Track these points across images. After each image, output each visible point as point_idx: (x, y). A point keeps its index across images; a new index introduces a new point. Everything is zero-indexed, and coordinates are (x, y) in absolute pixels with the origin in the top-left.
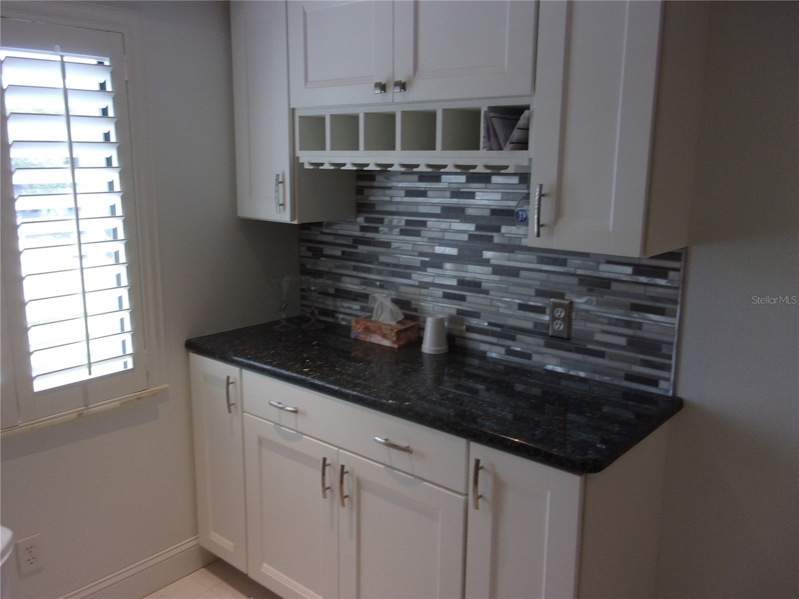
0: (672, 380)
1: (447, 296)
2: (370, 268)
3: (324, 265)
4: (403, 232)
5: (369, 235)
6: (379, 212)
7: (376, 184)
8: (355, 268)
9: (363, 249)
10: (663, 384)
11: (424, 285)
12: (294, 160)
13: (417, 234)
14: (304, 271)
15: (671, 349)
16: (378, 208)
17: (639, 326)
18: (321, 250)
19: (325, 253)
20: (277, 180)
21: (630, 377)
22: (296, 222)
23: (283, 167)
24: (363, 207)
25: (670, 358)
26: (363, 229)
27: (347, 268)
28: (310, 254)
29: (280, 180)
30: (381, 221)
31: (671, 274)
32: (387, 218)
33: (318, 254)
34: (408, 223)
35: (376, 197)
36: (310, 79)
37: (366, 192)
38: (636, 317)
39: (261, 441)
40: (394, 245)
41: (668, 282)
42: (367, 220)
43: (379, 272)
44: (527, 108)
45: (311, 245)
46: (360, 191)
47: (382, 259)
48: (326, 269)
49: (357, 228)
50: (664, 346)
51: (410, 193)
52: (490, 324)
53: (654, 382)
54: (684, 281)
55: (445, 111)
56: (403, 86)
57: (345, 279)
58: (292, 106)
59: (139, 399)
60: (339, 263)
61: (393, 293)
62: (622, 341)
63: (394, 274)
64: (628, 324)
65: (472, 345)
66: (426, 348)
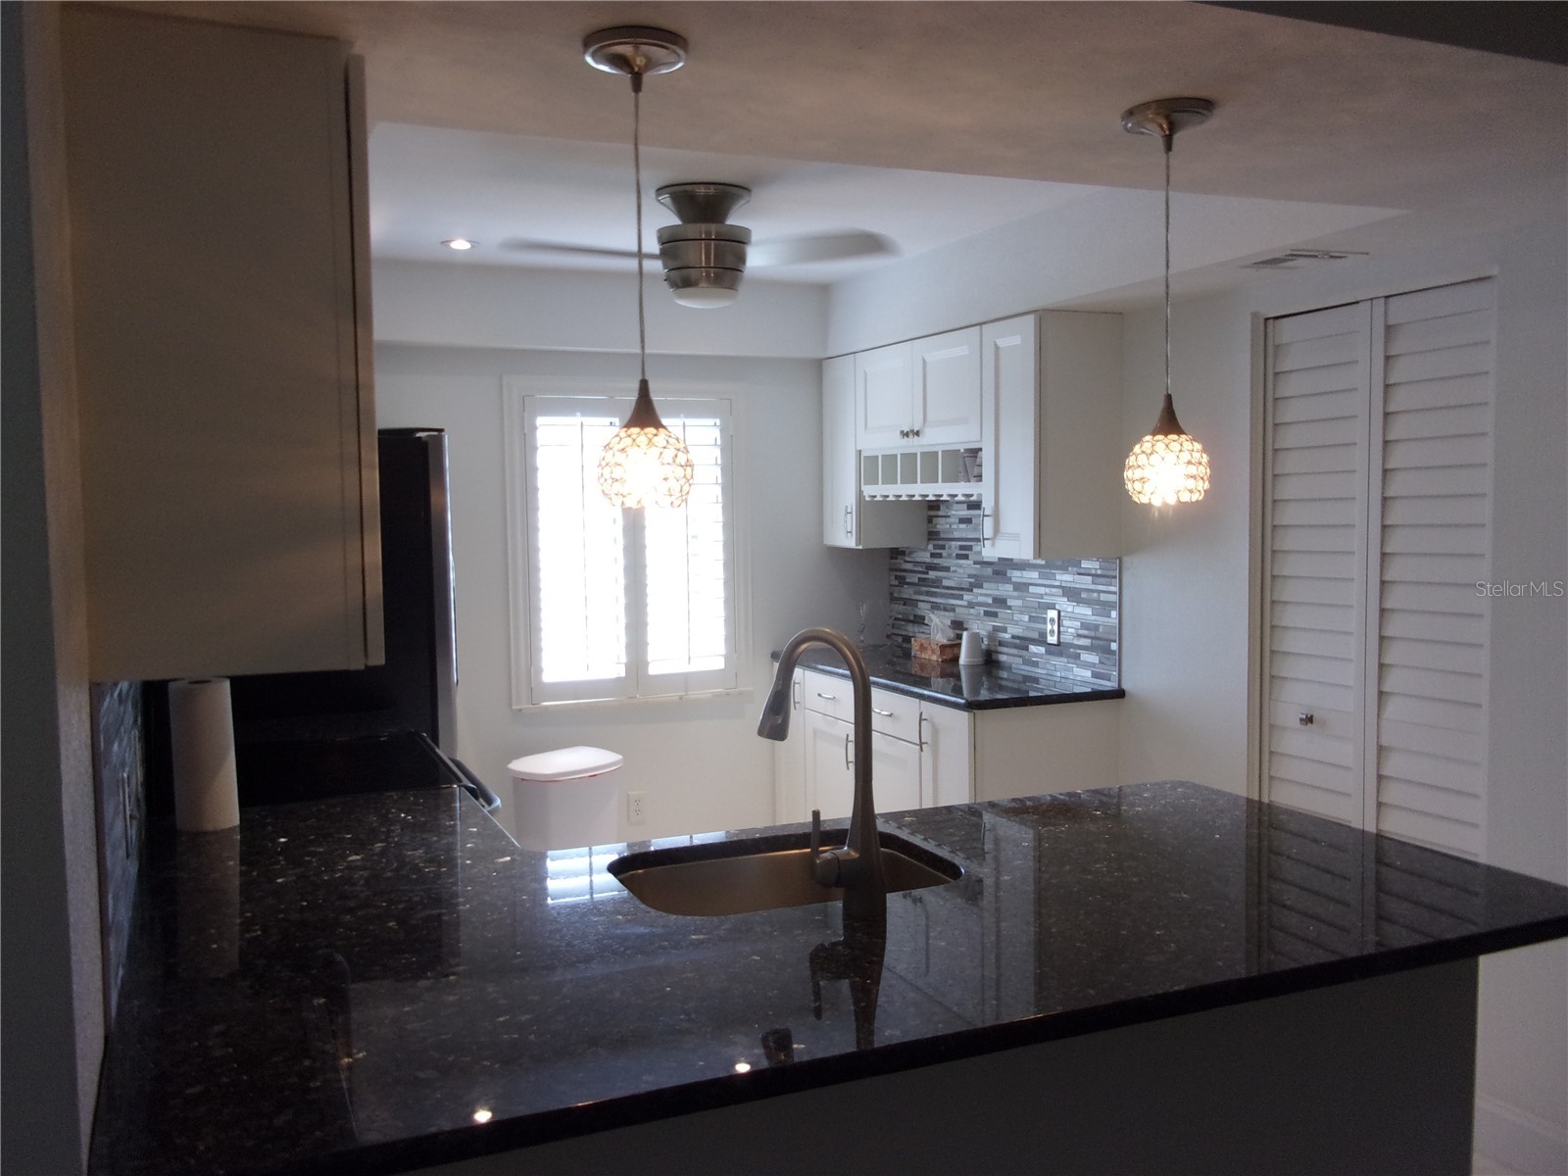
1: (987, 614)
2: (936, 593)
3: (907, 592)
4: (959, 557)
5: (936, 561)
6: (943, 539)
7: (941, 513)
8: (928, 594)
9: (932, 574)
11: (971, 605)
12: (860, 494)
13: (966, 557)
14: (893, 599)
16: (942, 536)
18: (904, 578)
19: (907, 580)
20: (846, 510)
22: (861, 547)
23: (850, 500)
24: (933, 535)
26: (933, 555)
27: (921, 593)
28: (896, 583)
29: (849, 511)
30: (943, 547)
32: (947, 544)
33: (902, 581)
34: (962, 548)
35: (941, 525)
36: (869, 426)
37: (935, 520)
39: (816, 733)
40: (952, 569)
42: (935, 547)
43: (943, 596)
44: (981, 449)
45: (898, 574)
46: (930, 520)
47: (945, 583)
48: (908, 597)
49: (929, 555)
51: (962, 521)
52: (1013, 637)
55: (943, 451)
56: (917, 434)
57: (921, 605)
58: (859, 448)
59: (728, 694)
60: (917, 588)
61: (952, 614)
62: (1088, 642)
63: (954, 597)
64: (1091, 627)
65: (1003, 658)
66: (963, 660)
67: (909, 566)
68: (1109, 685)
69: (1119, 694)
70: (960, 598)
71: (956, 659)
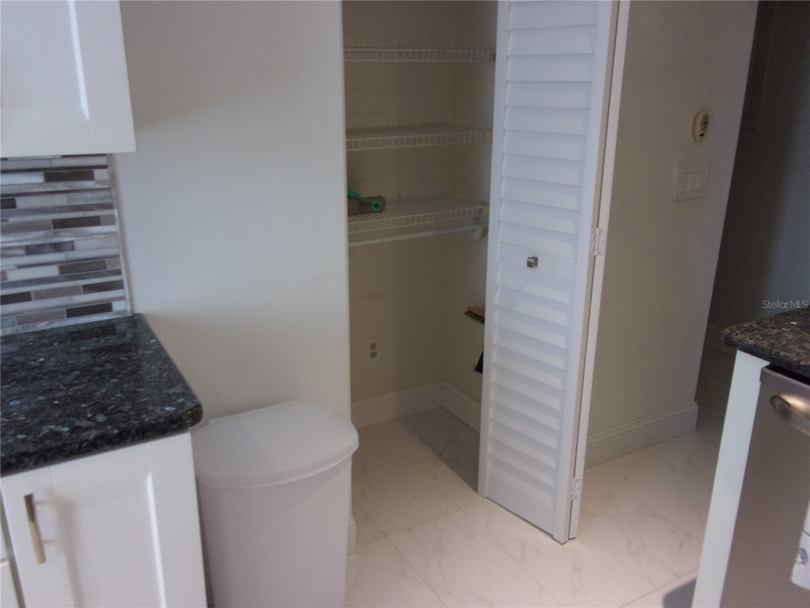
0: (127, 296)
10: (117, 306)
15: (119, 263)
17: (71, 246)
21: (73, 312)
25: (118, 272)
31: (98, 173)
38: (66, 236)
41: (96, 184)
50: (107, 261)
53: (106, 307)
54: (113, 177)
62: (53, 271)
64: (57, 247)
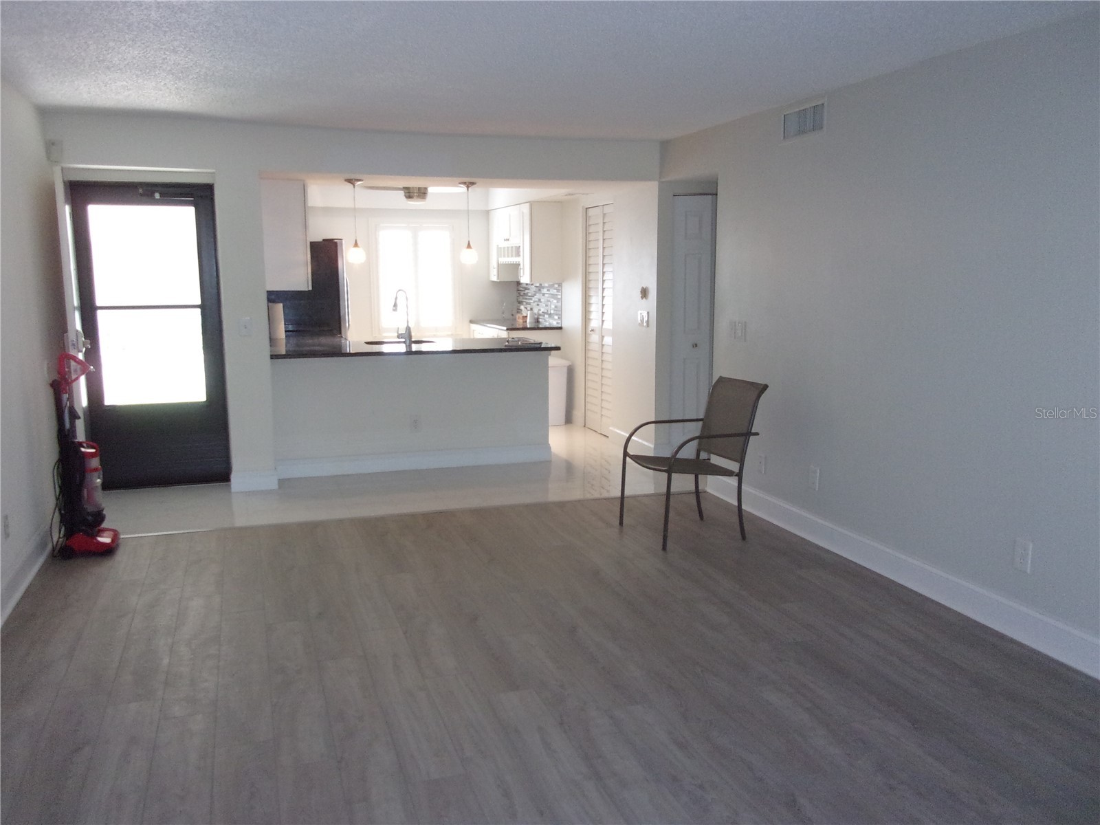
22: (499, 281)
44: (520, 246)
55: (514, 246)
56: (509, 239)
65: (540, 320)
66: (528, 321)
67: (521, 289)
68: (559, 326)
69: (560, 328)
70: (531, 299)
71: (526, 322)
